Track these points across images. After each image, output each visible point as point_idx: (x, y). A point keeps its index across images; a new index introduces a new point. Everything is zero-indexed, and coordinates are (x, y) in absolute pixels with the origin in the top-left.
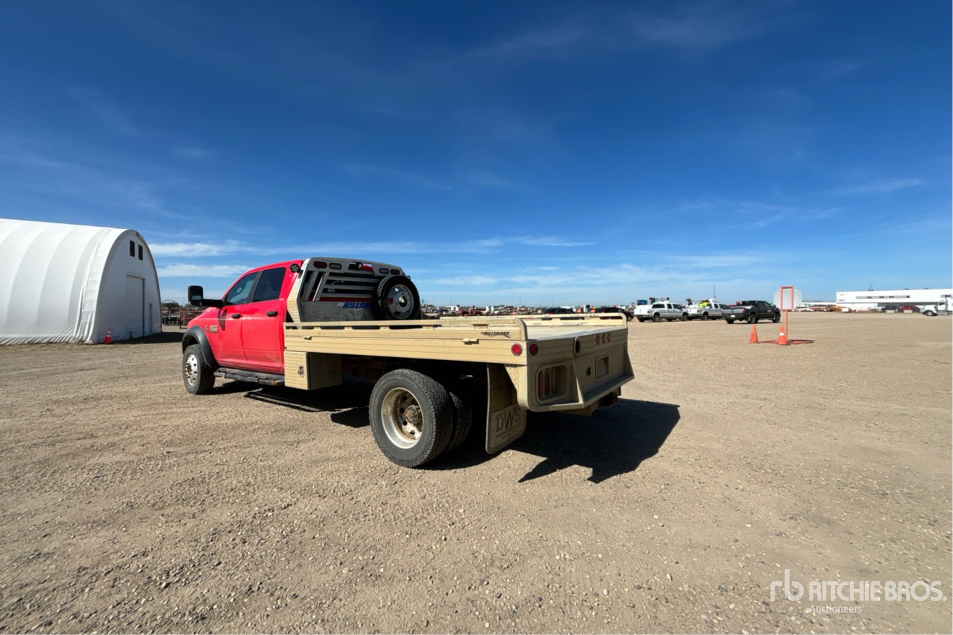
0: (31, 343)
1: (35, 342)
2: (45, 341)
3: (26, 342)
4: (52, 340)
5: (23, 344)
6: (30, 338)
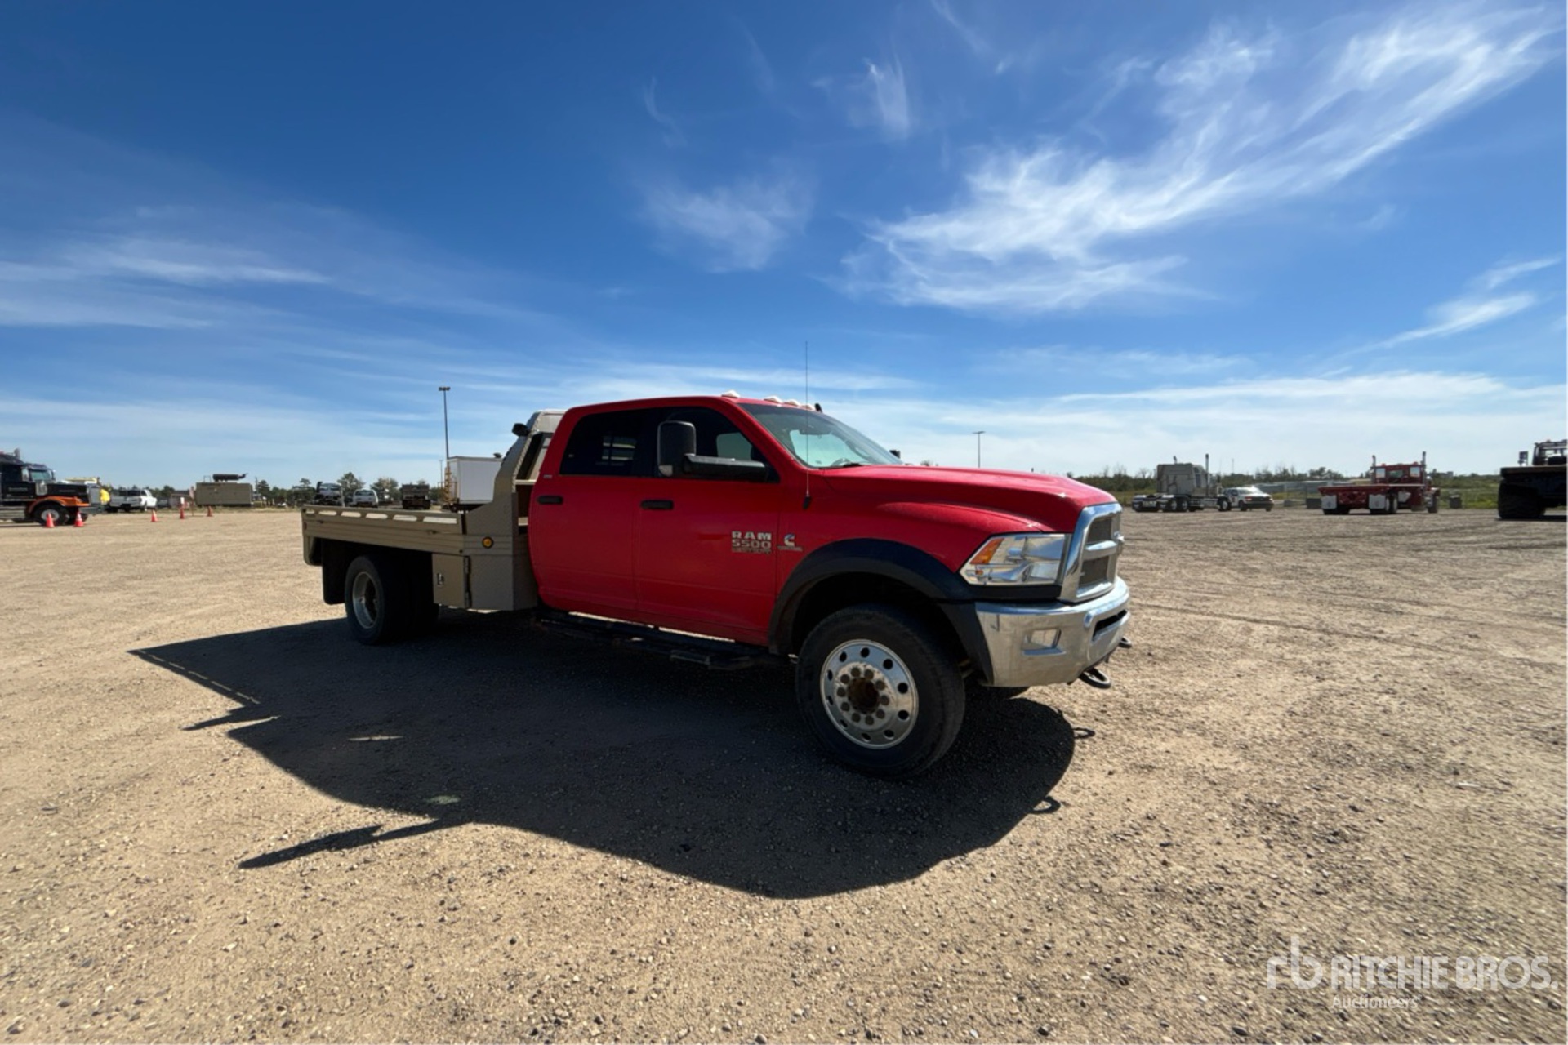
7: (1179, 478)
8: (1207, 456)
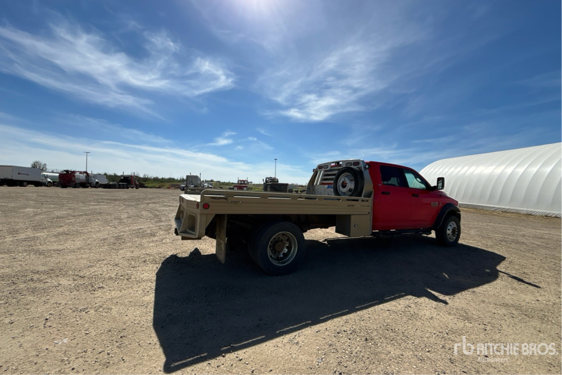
0: (546, 216)
1: (549, 216)
2: (554, 216)
3: (544, 215)
4: (558, 216)
5: (542, 216)
6: (546, 213)
7: (193, 180)
8: (200, 174)
